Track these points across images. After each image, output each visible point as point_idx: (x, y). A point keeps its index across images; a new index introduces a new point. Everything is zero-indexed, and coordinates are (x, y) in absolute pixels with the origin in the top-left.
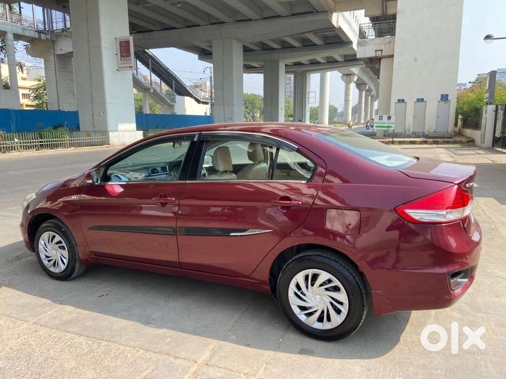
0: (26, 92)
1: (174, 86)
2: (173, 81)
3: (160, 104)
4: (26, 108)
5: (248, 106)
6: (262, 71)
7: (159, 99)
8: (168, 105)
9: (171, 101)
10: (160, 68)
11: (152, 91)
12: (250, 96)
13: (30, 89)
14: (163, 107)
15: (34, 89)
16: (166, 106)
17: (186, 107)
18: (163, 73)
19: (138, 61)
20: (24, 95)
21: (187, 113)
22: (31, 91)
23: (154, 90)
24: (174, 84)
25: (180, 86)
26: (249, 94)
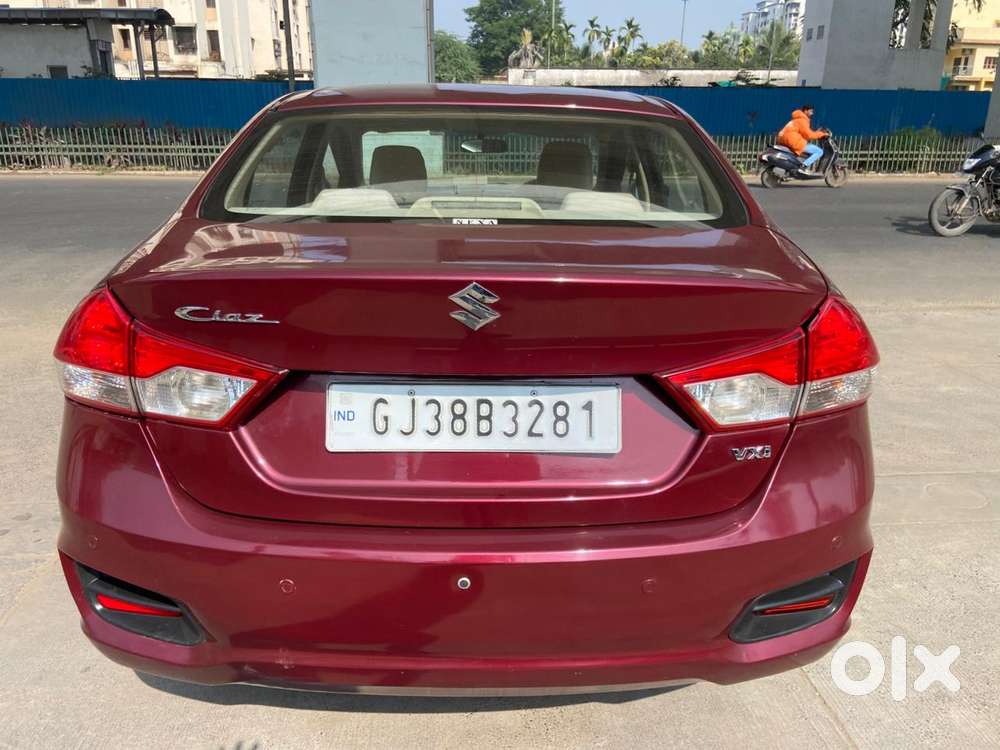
0: (994, 53)
4: (985, 89)
20: (988, 59)
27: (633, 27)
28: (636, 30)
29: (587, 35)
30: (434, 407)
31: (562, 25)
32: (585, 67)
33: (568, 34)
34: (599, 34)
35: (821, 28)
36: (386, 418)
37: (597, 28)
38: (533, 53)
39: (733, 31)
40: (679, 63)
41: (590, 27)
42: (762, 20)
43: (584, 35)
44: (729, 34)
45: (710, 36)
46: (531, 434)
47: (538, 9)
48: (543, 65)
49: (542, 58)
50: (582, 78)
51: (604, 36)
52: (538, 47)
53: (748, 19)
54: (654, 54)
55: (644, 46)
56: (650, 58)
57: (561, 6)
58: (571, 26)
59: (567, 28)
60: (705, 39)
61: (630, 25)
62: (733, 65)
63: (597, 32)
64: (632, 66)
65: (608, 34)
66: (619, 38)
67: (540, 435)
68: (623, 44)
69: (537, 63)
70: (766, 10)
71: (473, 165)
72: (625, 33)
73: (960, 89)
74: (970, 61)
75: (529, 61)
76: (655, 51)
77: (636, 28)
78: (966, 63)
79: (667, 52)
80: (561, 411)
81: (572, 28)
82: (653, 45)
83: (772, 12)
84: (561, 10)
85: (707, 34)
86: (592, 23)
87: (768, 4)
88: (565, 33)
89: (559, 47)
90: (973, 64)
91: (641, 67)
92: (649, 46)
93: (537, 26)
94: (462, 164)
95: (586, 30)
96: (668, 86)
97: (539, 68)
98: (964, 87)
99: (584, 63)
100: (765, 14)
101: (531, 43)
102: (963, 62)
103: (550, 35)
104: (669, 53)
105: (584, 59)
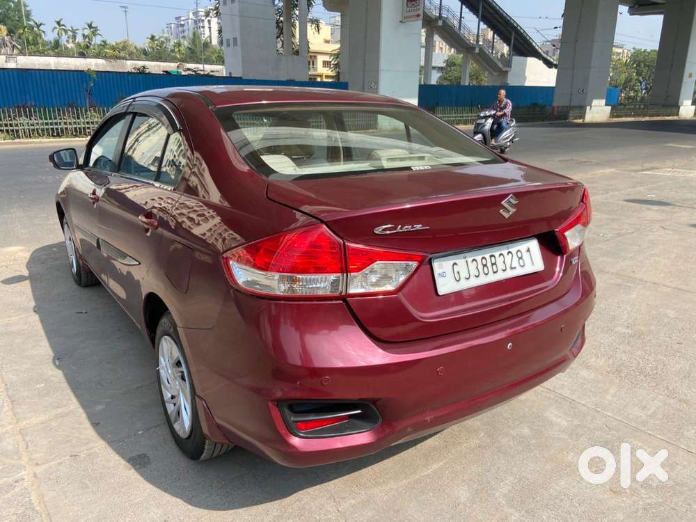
0: (327, 58)
1: (512, 42)
2: (511, 34)
3: (487, 70)
4: (326, 80)
5: (642, 71)
6: (663, 10)
7: (487, 63)
8: (499, 72)
9: (504, 66)
10: (496, 15)
11: (477, 51)
12: (649, 53)
13: (331, 55)
14: (492, 75)
15: (334, 54)
16: (495, 74)
17: (527, 74)
18: (499, 22)
19: (464, 7)
20: (324, 62)
21: (527, 84)
22: (332, 58)
23: (481, 49)
24: (513, 38)
25: (522, 41)
26: (649, 50)
27: (93, 28)
28: (96, 31)
29: (56, 31)
30: (475, 262)
31: (32, 23)
32: (58, 55)
33: (39, 30)
34: (66, 32)
35: (235, 39)
36: (458, 273)
37: (63, 27)
38: (11, 43)
39: (165, 35)
40: (134, 56)
41: (57, 26)
42: (180, 29)
43: (53, 31)
44: (162, 37)
45: (153, 38)
46: (512, 268)
47: (8, 10)
48: (22, 53)
49: (19, 47)
50: (58, 63)
51: (70, 33)
52: (14, 39)
53: (171, 28)
54: (114, 48)
55: (105, 42)
56: (112, 51)
57: (28, 9)
58: (41, 24)
59: (38, 26)
60: (149, 40)
61: (90, 26)
62: (173, 60)
63: (64, 30)
64: (97, 56)
65: (74, 32)
66: (83, 35)
67: (515, 268)
68: (87, 40)
69: (16, 51)
70: (182, 23)
71: (17, 131)
72: (87, 32)
73: (313, 80)
74: (315, 63)
75: (8, 49)
76: (113, 46)
77: (96, 29)
78: (313, 64)
79: (123, 47)
80: (519, 254)
81: (42, 26)
82: (112, 41)
83: (186, 25)
84: (28, 11)
85: (150, 37)
86: (58, 23)
87: (182, 18)
88: (36, 29)
89: (33, 40)
90: (317, 64)
91: (105, 57)
92: (108, 42)
93: (9, 22)
94: (7, 131)
95: (55, 28)
96: (140, 73)
97: (18, 55)
98: (315, 79)
99: (58, 53)
100: (182, 25)
101: (7, 35)
102: (311, 64)
103: (24, 30)
104: (124, 48)
105: (56, 49)
